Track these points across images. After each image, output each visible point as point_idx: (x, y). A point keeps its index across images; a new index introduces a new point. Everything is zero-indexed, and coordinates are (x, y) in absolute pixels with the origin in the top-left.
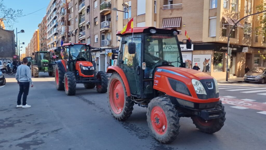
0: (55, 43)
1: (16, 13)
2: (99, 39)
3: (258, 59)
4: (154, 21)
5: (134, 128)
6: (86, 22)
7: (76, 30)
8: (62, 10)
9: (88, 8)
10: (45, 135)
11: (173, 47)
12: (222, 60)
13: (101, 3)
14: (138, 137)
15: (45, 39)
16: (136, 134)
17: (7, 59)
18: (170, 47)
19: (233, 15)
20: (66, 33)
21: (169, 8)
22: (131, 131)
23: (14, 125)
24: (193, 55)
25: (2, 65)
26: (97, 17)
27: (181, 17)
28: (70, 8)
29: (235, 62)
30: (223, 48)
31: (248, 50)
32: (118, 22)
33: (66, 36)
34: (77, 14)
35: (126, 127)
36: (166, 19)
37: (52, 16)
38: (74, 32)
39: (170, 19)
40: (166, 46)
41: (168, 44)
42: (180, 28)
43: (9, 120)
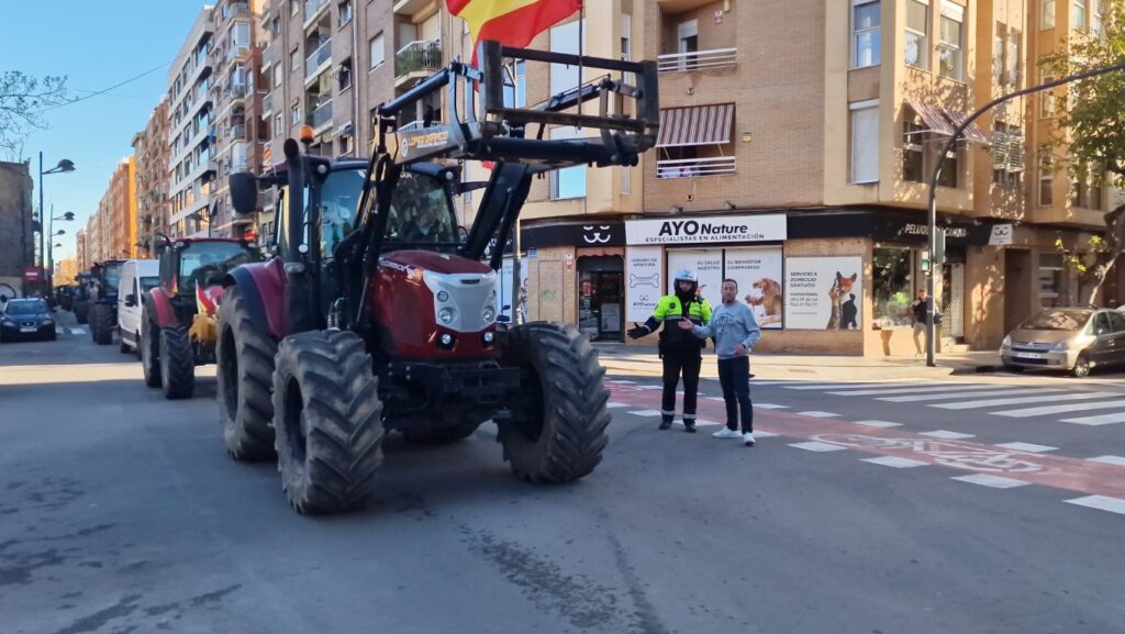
0: (204, 213)
1: (40, 88)
3: (1056, 274)
5: (552, 580)
6: (337, 124)
8: (237, 75)
9: (345, 69)
10: (164, 619)
11: (704, 226)
12: (908, 278)
13: (397, 46)
14: (568, 618)
15: (161, 198)
16: (557, 605)
18: (691, 228)
19: (947, 93)
21: (683, 67)
22: (539, 592)
23: (29, 575)
24: (789, 261)
27: (734, 104)
28: (269, 70)
29: (961, 286)
30: (909, 228)
31: (1013, 236)
34: (298, 92)
35: (517, 572)
36: (670, 113)
37: (194, 103)
39: (687, 111)
40: (674, 223)
41: (681, 213)
42: (729, 149)
43: (9, 551)
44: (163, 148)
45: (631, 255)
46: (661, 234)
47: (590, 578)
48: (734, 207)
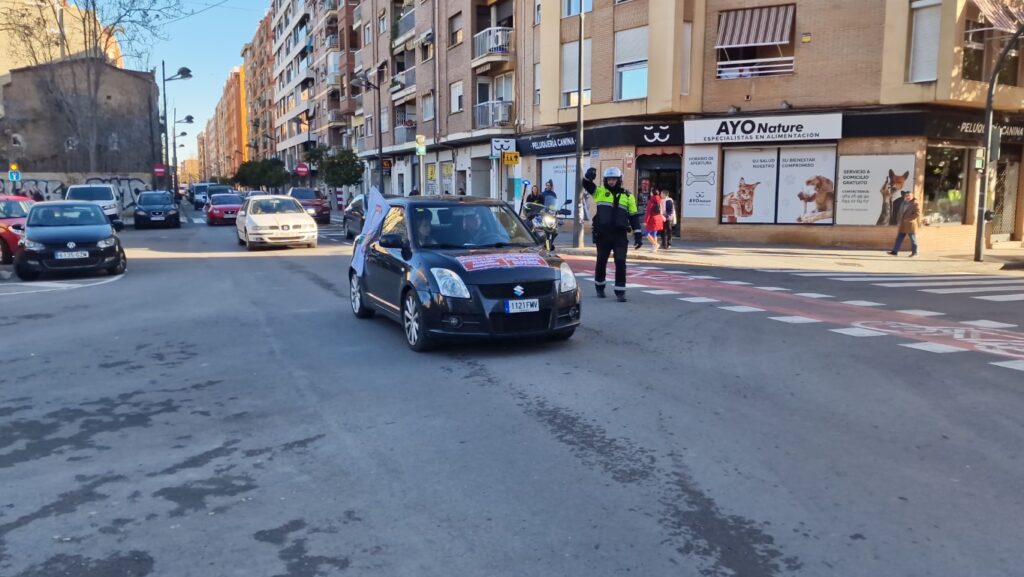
0: (303, 117)
1: (161, 3)
2: (468, 100)
4: (685, 21)
5: (598, 441)
6: (419, 32)
7: (382, 67)
10: (258, 460)
11: (760, 125)
12: (960, 176)
14: (610, 474)
15: (267, 103)
16: (601, 462)
17: (130, 177)
18: (748, 127)
20: (345, 78)
22: (584, 452)
23: (150, 420)
24: (842, 159)
25: (114, 201)
26: (460, 13)
27: (794, 5)
29: (1015, 184)
30: (965, 127)
32: (539, 29)
33: (346, 91)
34: (385, 4)
35: (567, 433)
36: (732, 14)
37: (294, 15)
38: (374, 72)
39: (748, 13)
40: (732, 123)
41: (739, 113)
42: (788, 49)
43: (134, 399)
44: (268, 57)
45: (689, 154)
46: (718, 133)
47: (632, 440)
48: (790, 107)
